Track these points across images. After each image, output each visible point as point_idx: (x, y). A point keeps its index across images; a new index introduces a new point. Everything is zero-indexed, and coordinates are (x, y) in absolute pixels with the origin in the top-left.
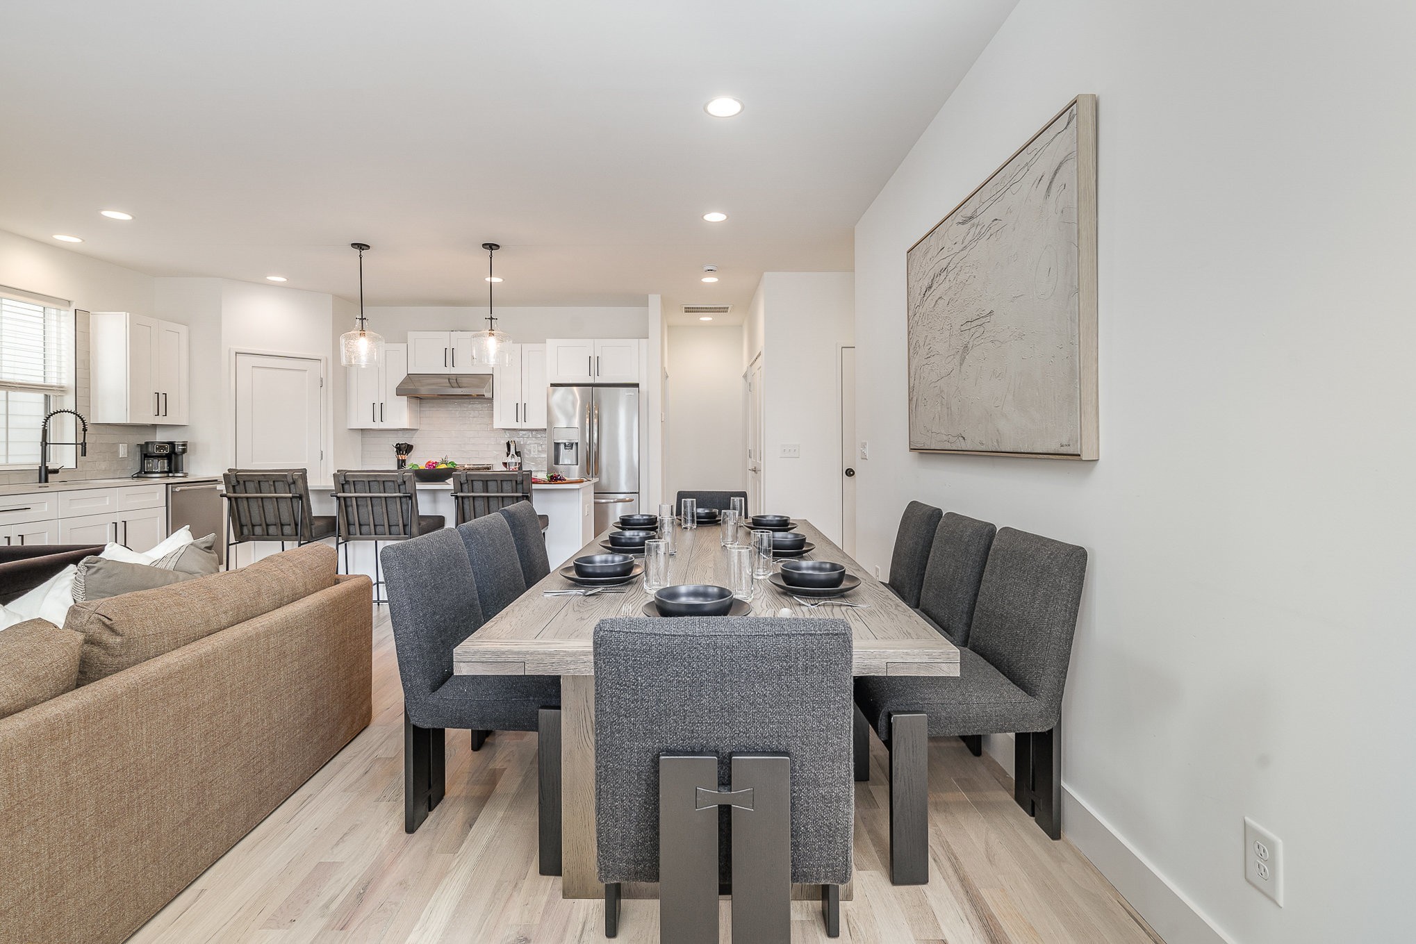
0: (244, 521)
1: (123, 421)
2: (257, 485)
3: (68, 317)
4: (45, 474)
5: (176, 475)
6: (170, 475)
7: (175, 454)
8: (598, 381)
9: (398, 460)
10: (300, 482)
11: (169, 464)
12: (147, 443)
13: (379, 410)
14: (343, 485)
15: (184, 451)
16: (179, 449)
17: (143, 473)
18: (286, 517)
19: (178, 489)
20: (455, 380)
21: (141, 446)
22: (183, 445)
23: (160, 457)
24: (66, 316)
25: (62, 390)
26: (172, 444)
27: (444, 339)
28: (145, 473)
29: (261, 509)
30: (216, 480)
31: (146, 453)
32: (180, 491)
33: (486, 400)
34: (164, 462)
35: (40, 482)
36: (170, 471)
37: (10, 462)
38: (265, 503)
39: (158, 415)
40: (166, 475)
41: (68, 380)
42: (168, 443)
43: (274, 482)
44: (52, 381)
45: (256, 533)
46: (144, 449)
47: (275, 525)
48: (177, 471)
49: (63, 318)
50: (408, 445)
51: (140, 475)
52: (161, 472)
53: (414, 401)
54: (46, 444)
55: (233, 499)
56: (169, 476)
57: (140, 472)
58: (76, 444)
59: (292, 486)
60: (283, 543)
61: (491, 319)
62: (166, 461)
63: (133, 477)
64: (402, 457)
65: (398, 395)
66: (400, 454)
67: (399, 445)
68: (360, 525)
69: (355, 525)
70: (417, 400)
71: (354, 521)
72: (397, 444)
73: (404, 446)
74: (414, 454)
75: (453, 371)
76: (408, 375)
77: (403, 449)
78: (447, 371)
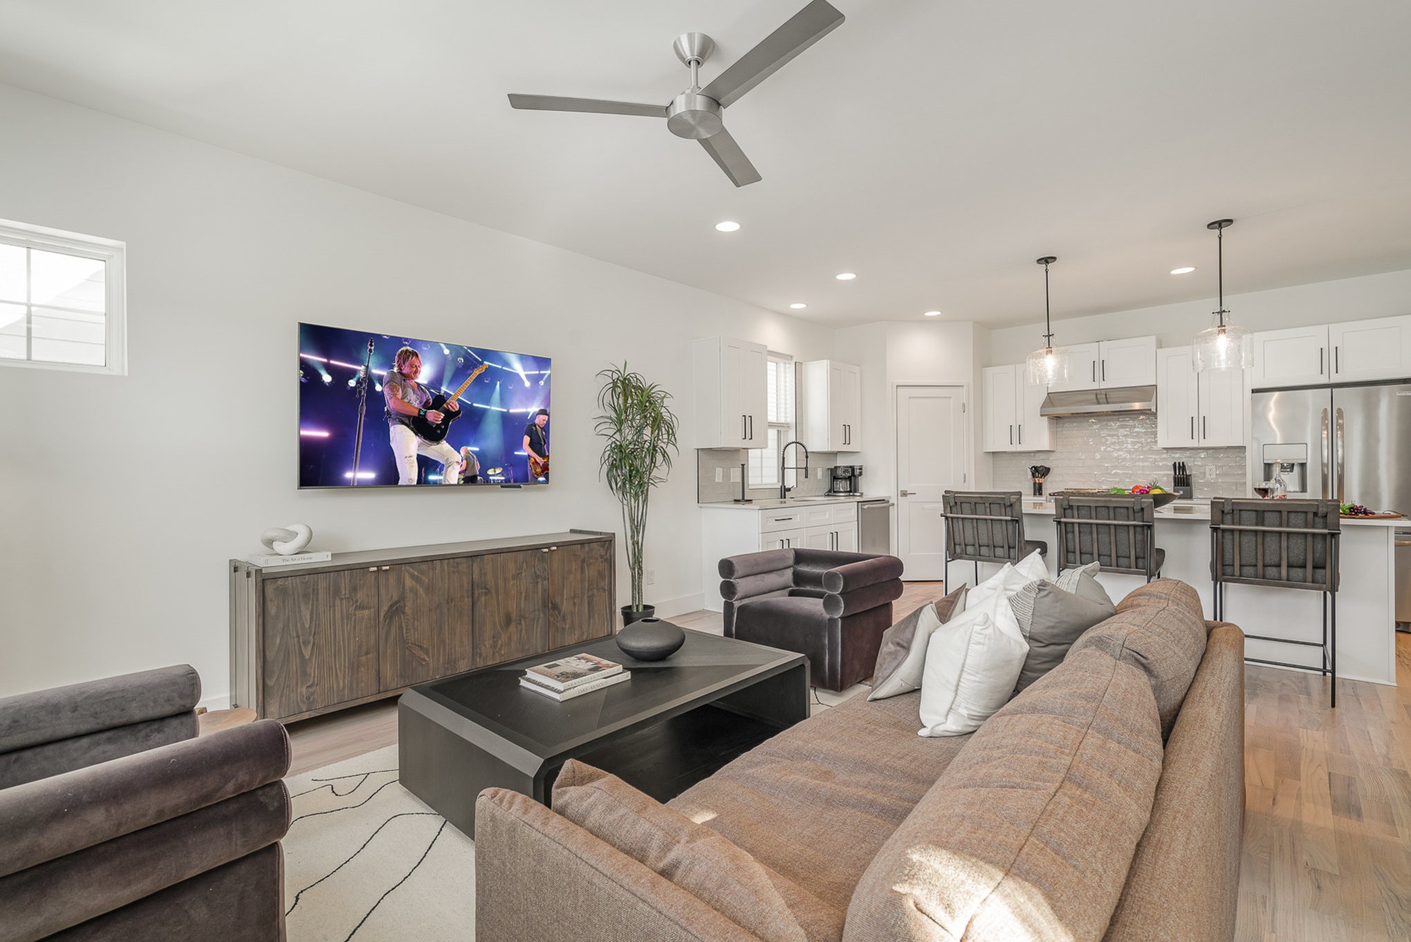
0: (957, 541)
1: (826, 450)
2: (973, 507)
3: (791, 368)
4: (784, 491)
5: (855, 494)
7: (855, 476)
8: (1335, 379)
9: (1035, 484)
10: (1016, 506)
11: (850, 485)
12: (836, 467)
13: (1016, 432)
14: (1065, 509)
15: (861, 474)
16: (857, 472)
17: (832, 492)
18: (999, 539)
19: (866, 507)
20: (1102, 396)
21: (831, 469)
22: (860, 469)
23: (845, 479)
24: (789, 368)
25: (787, 426)
26: (853, 468)
27: (1091, 352)
28: (834, 492)
29: (975, 530)
30: (884, 500)
31: (834, 476)
33: (1150, 415)
34: (847, 484)
35: (781, 498)
36: (850, 491)
37: (764, 482)
38: (979, 524)
39: (845, 443)
40: (848, 494)
41: (791, 419)
42: (851, 467)
43: (990, 504)
44: (782, 420)
45: (968, 552)
46: (833, 472)
47: (988, 546)
48: (855, 491)
49: (787, 370)
50: (1046, 468)
51: (830, 494)
52: (845, 492)
53: (1052, 421)
54: (784, 468)
55: (950, 519)
56: (850, 495)
57: (830, 491)
58: (797, 468)
59: (1008, 509)
60: (976, 562)
61: (1221, 312)
62: (848, 482)
63: (825, 496)
64: (1039, 480)
65: (1041, 416)
66: (1036, 477)
67: (1036, 468)
68: (1081, 553)
69: (1074, 552)
70: (1057, 419)
71: (1075, 548)
72: (1033, 467)
73: (1041, 468)
74: (1049, 477)
75: (1104, 385)
76: (1048, 394)
77: (1040, 472)
78: (1095, 386)
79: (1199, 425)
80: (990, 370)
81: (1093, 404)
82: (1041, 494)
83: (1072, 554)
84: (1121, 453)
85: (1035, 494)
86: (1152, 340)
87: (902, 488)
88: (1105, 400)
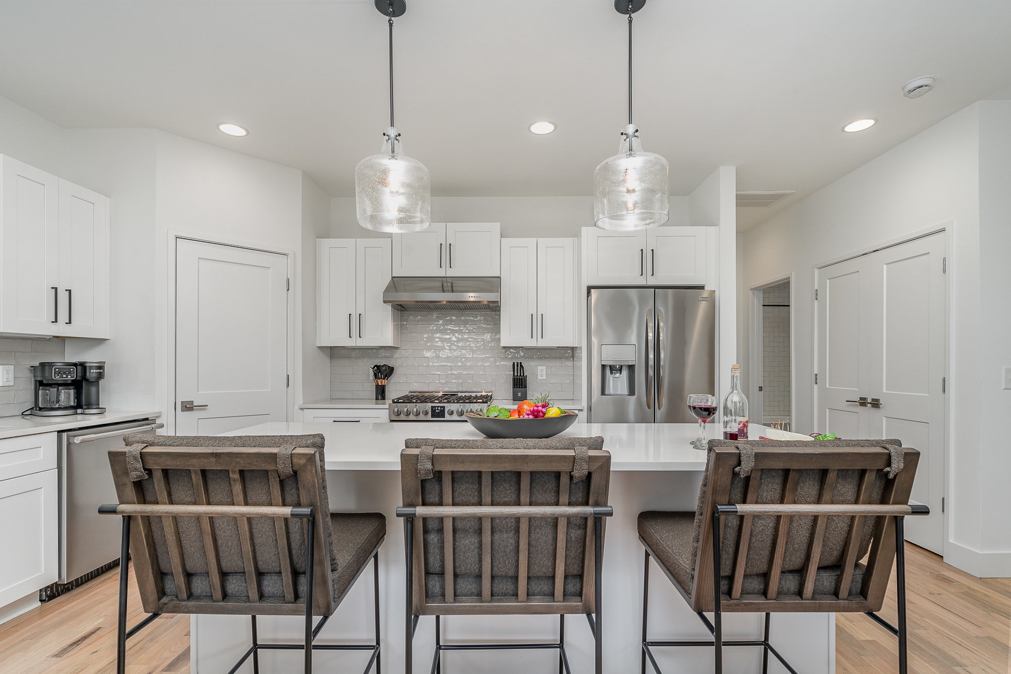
5: (87, 411)
6: (79, 411)
7: (87, 380)
8: (653, 282)
9: (377, 386)
11: (78, 396)
13: (356, 323)
14: (424, 481)
15: (100, 376)
16: (92, 373)
17: (37, 409)
19: (78, 439)
20: (448, 284)
22: (100, 368)
26: (83, 366)
27: (439, 232)
28: (41, 409)
30: (147, 419)
32: (82, 442)
34: (69, 394)
36: (79, 406)
39: (56, 321)
40: (72, 411)
42: (78, 365)
46: (39, 373)
48: (89, 406)
50: (389, 367)
51: (32, 412)
52: (65, 408)
53: (396, 310)
56: (74, 415)
57: (33, 408)
62: (72, 391)
63: (22, 415)
64: (382, 382)
65: (385, 302)
66: (379, 379)
67: (378, 367)
68: (456, 576)
69: (442, 574)
70: (401, 309)
71: (443, 566)
72: (375, 366)
73: (384, 368)
74: (394, 378)
75: (451, 273)
76: (393, 278)
77: (384, 372)
78: (441, 273)
79: (537, 323)
80: (326, 243)
81: (438, 291)
82: (384, 398)
83: (436, 578)
84: (464, 351)
85: (377, 399)
86: (496, 227)
87: (182, 397)
88: (450, 289)
